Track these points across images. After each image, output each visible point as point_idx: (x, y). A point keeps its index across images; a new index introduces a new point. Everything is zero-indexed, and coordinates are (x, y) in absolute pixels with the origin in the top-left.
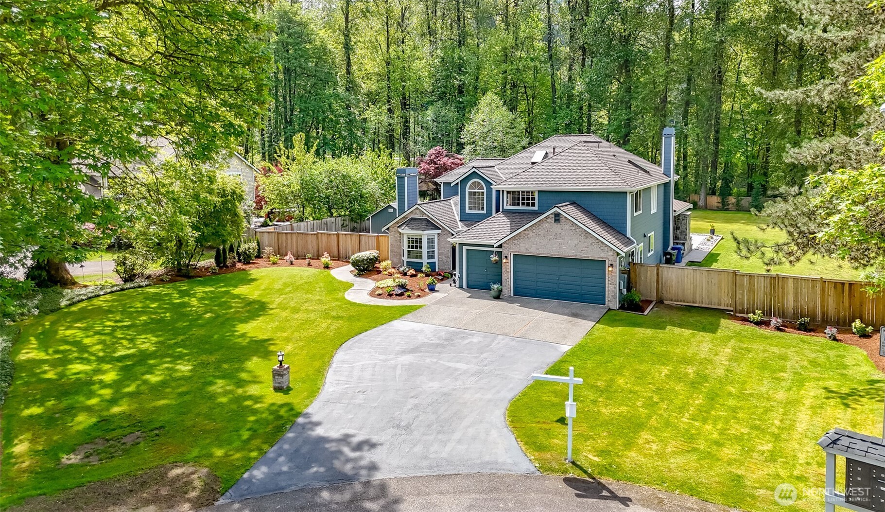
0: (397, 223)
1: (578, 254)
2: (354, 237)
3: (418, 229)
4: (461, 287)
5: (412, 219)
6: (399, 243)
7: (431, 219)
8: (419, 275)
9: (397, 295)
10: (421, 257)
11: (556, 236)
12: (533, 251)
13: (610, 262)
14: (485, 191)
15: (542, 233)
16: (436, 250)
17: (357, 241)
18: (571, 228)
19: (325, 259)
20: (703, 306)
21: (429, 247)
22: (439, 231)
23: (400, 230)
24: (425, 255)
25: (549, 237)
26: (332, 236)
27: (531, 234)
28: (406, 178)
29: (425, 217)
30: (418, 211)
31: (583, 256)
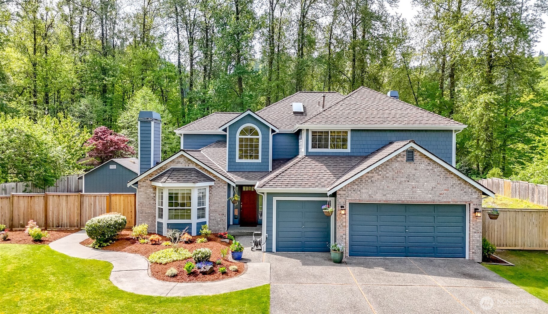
0: (151, 175)
1: (436, 199)
2: (71, 199)
3: (187, 181)
4: (269, 250)
5: (174, 170)
6: (152, 202)
7: (202, 168)
8: (199, 240)
9: (204, 273)
10: (189, 217)
11: (409, 178)
12: (379, 198)
13: (475, 207)
14: (260, 137)
15: (390, 174)
16: (207, 206)
17: (77, 204)
18: (428, 167)
19: (33, 229)
20: (526, 248)
21: (199, 204)
22: (212, 183)
23: (154, 183)
24: (194, 213)
25: (399, 180)
26: (36, 199)
27: (376, 177)
28: (153, 123)
29: (191, 166)
30: (181, 160)
31: (443, 200)
